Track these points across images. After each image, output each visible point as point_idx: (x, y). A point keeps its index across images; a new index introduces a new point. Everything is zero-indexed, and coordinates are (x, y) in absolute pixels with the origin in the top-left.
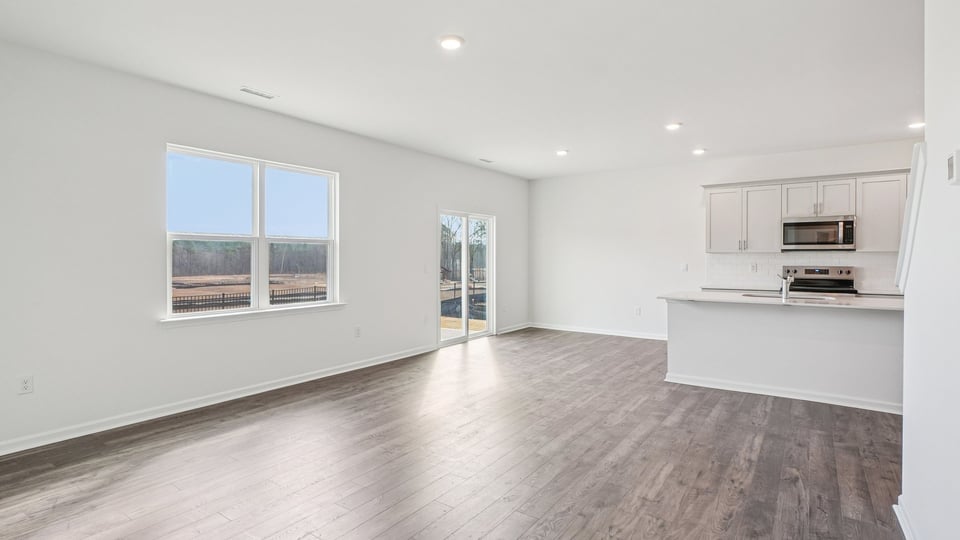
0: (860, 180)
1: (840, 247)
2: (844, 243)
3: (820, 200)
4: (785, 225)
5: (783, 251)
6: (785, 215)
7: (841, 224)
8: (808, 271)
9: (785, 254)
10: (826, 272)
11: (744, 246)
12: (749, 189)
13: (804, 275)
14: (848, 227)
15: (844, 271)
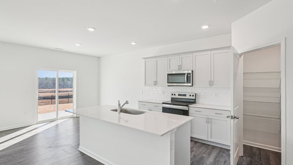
0: (194, 54)
1: (186, 84)
3: (181, 64)
4: (168, 75)
5: (168, 86)
7: (186, 74)
8: (179, 95)
10: (185, 95)
11: (156, 83)
12: (158, 59)
13: (177, 96)
14: (189, 75)
15: (192, 96)
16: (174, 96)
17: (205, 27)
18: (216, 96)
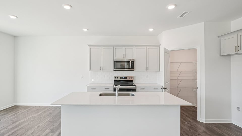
0: (136, 47)
2: (131, 68)
4: (115, 61)
5: (114, 71)
6: (115, 58)
7: (131, 62)
8: (121, 78)
9: (115, 71)
10: (126, 78)
11: (102, 69)
12: (104, 47)
13: (119, 79)
14: (132, 63)
15: (131, 78)
16: (116, 79)
17: (151, 30)
18: (146, 77)
